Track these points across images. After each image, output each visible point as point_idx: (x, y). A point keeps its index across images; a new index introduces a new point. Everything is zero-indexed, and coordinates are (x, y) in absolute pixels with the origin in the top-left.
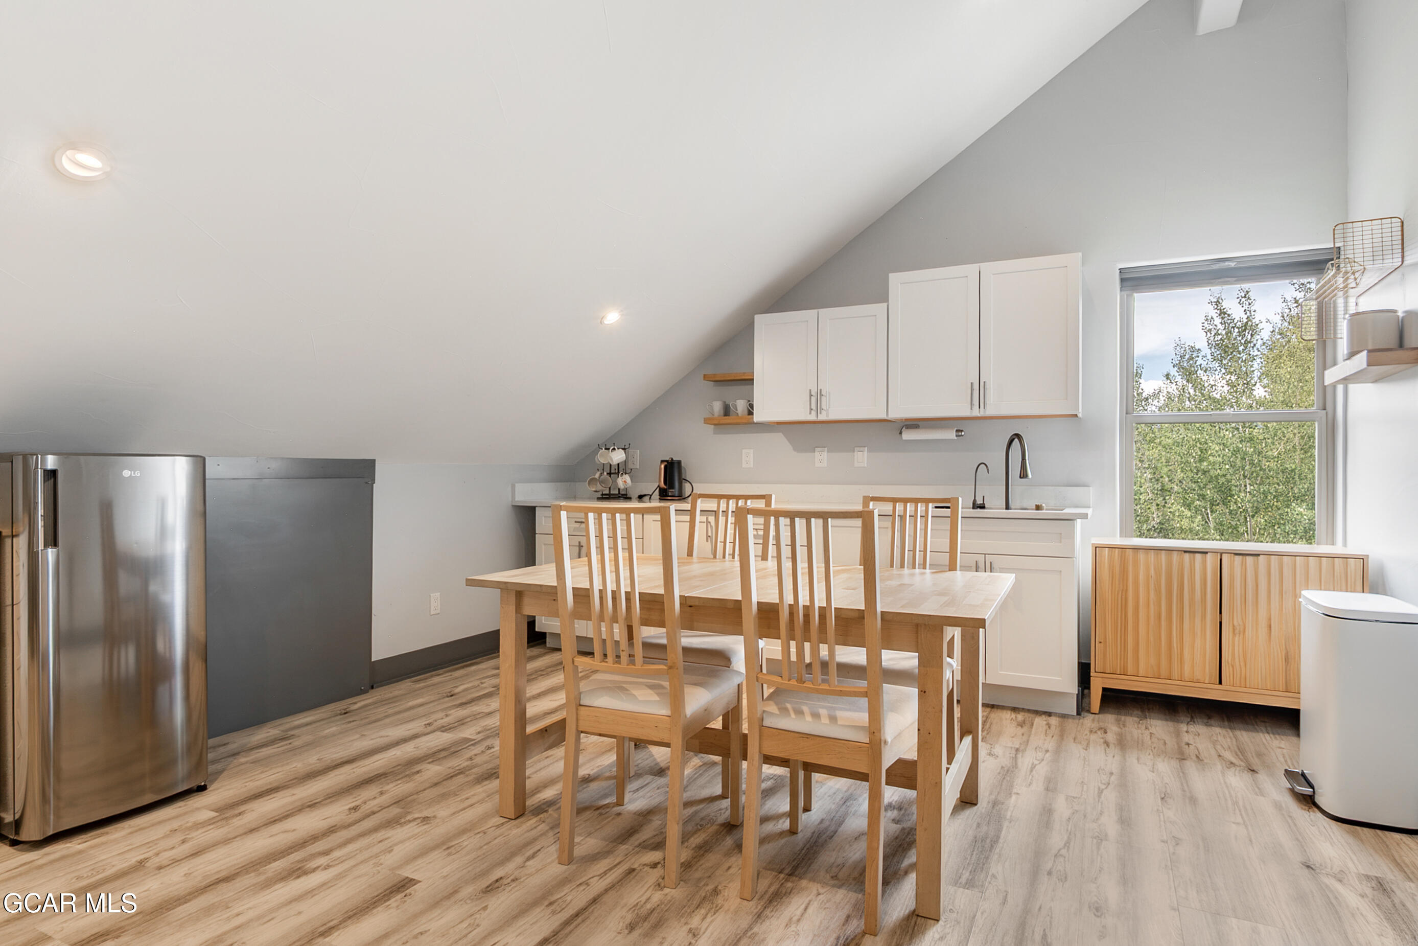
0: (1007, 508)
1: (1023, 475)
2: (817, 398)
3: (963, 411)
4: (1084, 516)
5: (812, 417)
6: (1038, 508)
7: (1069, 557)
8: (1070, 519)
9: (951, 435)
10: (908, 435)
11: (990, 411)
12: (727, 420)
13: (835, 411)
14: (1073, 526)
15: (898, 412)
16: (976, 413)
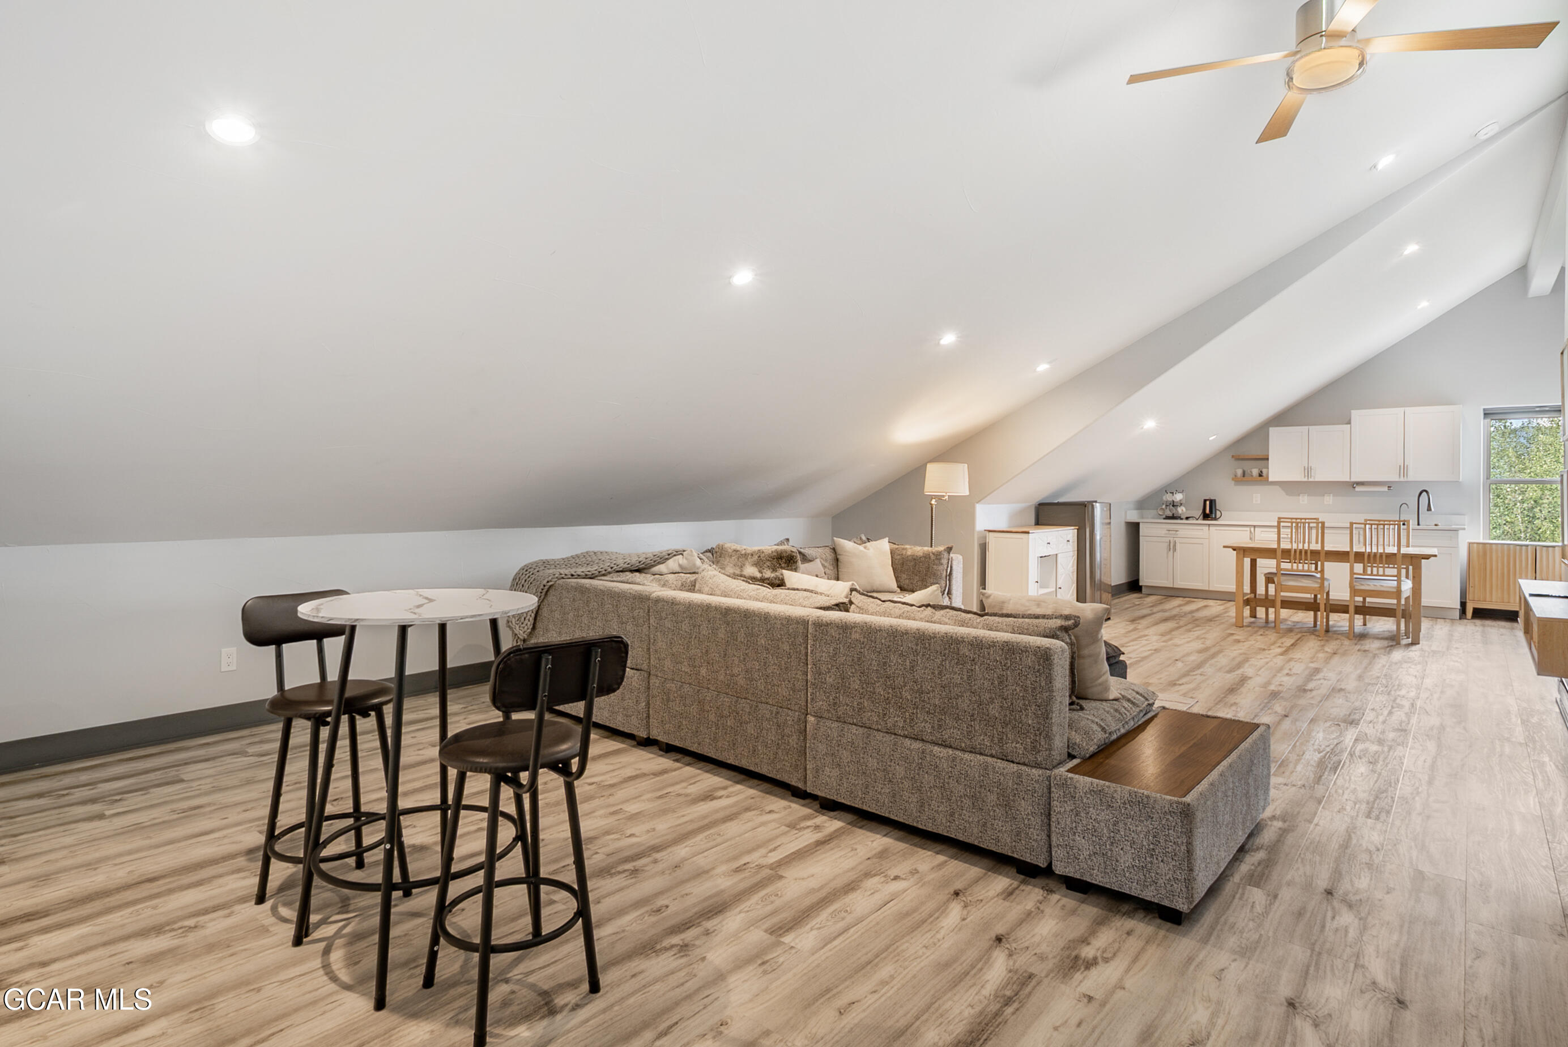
0: (1418, 524)
1: (1429, 509)
2: (1308, 471)
3: (1393, 477)
4: (1464, 529)
5: (1306, 479)
6: (1436, 525)
7: (1456, 547)
8: (1456, 530)
9: (1386, 489)
10: (1358, 489)
11: (1410, 479)
12: (1244, 479)
13: (1319, 476)
14: (1458, 534)
15: (1355, 479)
16: (1402, 479)
